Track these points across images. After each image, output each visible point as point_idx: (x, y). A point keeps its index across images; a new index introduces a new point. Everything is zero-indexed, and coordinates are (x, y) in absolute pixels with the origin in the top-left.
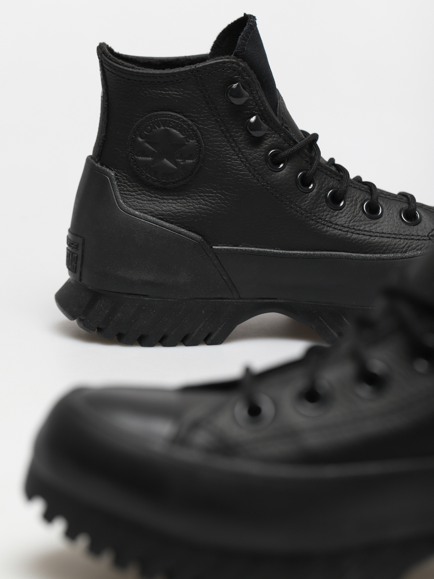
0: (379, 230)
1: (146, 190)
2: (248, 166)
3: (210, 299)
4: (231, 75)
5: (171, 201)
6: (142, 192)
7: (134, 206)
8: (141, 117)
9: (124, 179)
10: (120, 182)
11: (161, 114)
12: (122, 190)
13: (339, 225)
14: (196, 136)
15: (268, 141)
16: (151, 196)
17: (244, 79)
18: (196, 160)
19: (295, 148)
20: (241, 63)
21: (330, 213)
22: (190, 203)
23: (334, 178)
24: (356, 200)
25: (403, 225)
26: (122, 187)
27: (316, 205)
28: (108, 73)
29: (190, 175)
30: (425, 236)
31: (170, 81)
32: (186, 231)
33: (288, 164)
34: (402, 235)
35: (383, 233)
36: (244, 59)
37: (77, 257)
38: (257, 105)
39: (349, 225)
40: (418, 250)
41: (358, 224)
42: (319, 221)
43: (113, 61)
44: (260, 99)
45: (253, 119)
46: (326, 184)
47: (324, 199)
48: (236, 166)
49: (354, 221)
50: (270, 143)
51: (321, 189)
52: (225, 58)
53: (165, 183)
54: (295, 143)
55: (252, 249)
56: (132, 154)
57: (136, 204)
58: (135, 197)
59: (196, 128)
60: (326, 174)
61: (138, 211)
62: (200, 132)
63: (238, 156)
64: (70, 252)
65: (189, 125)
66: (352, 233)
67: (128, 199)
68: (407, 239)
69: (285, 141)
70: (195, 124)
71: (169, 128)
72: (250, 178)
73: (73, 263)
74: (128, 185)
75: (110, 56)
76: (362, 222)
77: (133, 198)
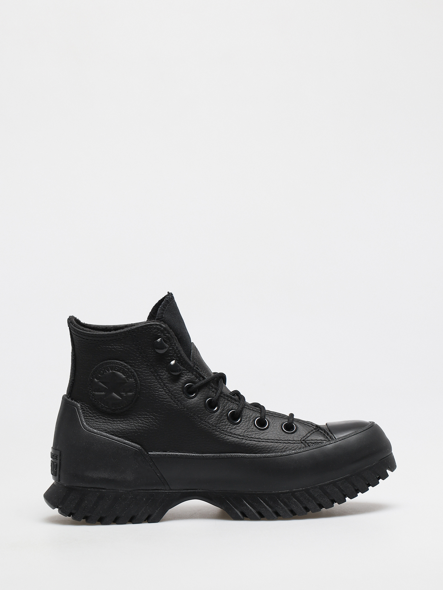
0: (266, 437)
1: (101, 416)
2: (170, 396)
3: (149, 490)
4: (156, 333)
5: (119, 422)
6: (99, 417)
7: (93, 426)
8: (97, 365)
9: (86, 409)
10: (84, 411)
11: (109, 362)
12: (85, 416)
13: (236, 435)
14: (134, 376)
15: (184, 378)
16: (105, 419)
17: (165, 335)
18: (134, 393)
19: (203, 381)
20: (163, 325)
21: (230, 427)
22: (132, 423)
23: (233, 403)
24: (250, 417)
25: (284, 433)
26: (86, 414)
27: (220, 421)
28: (74, 336)
29: (131, 403)
30: (299, 441)
31: (115, 339)
32: (129, 442)
33: (199, 393)
34: (282, 440)
35: (268, 439)
36: (165, 323)
37: (57, 465)
38: (175, 353)
39: (244, 435)
40: (293, 450)
41: (250, 433)
42: (222, 432)
43: (77, 327)
44: (177, 349)
45: (173, 362)
46: (227, 407)
47: (226, 417)
48: (162, 395)
49: (247, 432)
50: (185, 379)
51: (223, 410)
52: (151, 322)
53: (114, 409)
54: (204, 378)
55: (177, 453)
56: (91, 390)
57: (95, 425)
58: (95, 420)
59: (133, 371)
60: (228, 400)
61: (96, 430)
62: (136, 373)
63: (163, 389)
64: (52, 462)
65: (128, 369)
66: (246, 439)
67: (90, 422)
68: (285, 443)
69: (196, 377)
70: (132, 368)
71: (115, 371)
72: (172, 404)
73: (54, 469)
74: (90, 412)
75: (75, 324)
76: (253, 432)
77: (93, 421)
